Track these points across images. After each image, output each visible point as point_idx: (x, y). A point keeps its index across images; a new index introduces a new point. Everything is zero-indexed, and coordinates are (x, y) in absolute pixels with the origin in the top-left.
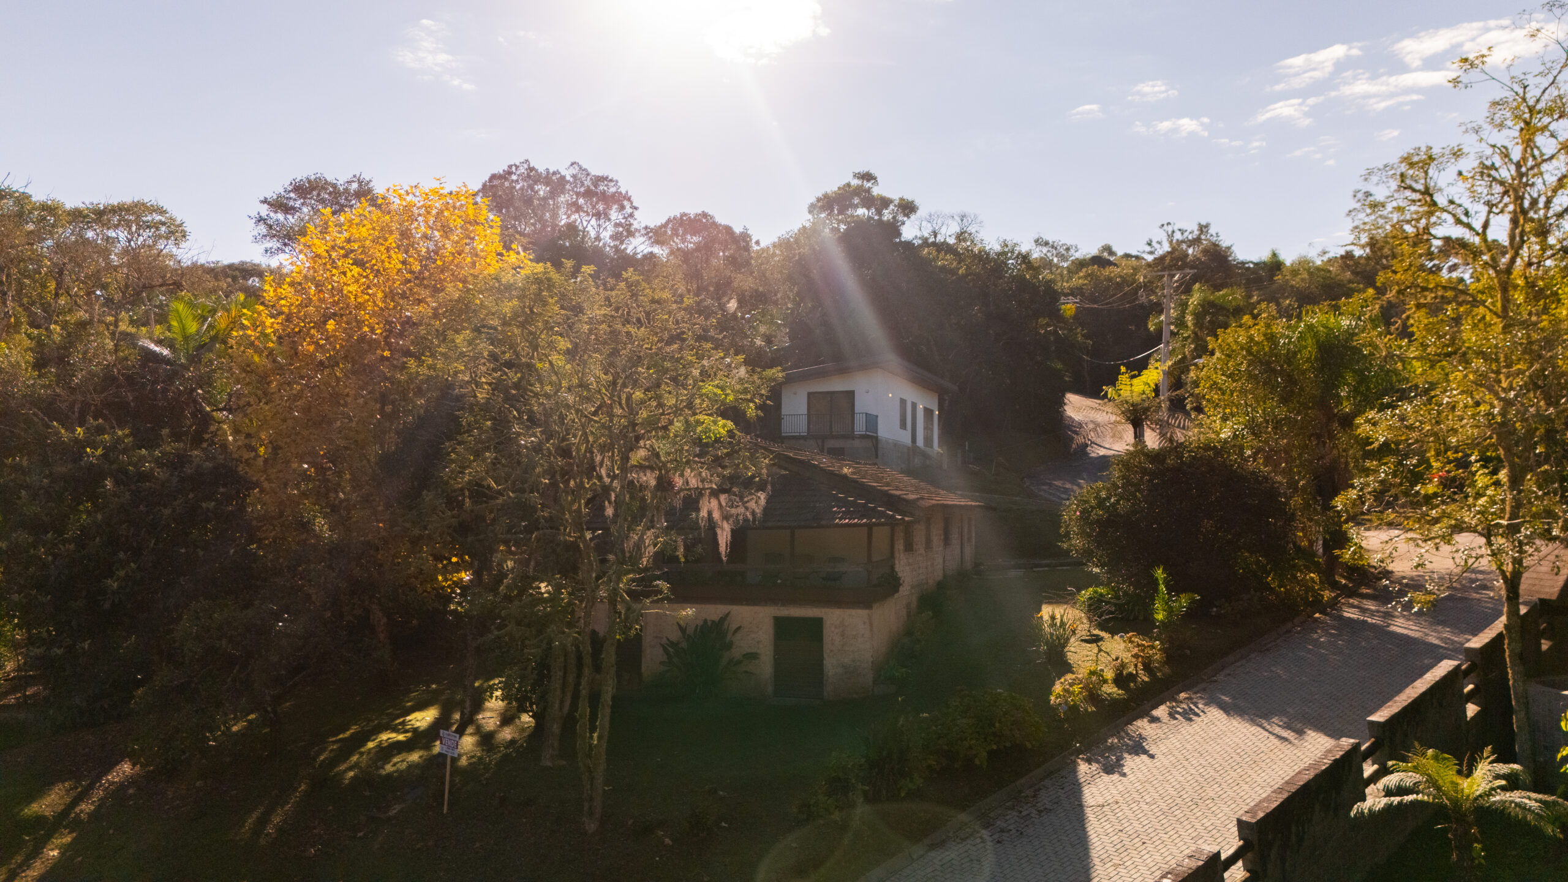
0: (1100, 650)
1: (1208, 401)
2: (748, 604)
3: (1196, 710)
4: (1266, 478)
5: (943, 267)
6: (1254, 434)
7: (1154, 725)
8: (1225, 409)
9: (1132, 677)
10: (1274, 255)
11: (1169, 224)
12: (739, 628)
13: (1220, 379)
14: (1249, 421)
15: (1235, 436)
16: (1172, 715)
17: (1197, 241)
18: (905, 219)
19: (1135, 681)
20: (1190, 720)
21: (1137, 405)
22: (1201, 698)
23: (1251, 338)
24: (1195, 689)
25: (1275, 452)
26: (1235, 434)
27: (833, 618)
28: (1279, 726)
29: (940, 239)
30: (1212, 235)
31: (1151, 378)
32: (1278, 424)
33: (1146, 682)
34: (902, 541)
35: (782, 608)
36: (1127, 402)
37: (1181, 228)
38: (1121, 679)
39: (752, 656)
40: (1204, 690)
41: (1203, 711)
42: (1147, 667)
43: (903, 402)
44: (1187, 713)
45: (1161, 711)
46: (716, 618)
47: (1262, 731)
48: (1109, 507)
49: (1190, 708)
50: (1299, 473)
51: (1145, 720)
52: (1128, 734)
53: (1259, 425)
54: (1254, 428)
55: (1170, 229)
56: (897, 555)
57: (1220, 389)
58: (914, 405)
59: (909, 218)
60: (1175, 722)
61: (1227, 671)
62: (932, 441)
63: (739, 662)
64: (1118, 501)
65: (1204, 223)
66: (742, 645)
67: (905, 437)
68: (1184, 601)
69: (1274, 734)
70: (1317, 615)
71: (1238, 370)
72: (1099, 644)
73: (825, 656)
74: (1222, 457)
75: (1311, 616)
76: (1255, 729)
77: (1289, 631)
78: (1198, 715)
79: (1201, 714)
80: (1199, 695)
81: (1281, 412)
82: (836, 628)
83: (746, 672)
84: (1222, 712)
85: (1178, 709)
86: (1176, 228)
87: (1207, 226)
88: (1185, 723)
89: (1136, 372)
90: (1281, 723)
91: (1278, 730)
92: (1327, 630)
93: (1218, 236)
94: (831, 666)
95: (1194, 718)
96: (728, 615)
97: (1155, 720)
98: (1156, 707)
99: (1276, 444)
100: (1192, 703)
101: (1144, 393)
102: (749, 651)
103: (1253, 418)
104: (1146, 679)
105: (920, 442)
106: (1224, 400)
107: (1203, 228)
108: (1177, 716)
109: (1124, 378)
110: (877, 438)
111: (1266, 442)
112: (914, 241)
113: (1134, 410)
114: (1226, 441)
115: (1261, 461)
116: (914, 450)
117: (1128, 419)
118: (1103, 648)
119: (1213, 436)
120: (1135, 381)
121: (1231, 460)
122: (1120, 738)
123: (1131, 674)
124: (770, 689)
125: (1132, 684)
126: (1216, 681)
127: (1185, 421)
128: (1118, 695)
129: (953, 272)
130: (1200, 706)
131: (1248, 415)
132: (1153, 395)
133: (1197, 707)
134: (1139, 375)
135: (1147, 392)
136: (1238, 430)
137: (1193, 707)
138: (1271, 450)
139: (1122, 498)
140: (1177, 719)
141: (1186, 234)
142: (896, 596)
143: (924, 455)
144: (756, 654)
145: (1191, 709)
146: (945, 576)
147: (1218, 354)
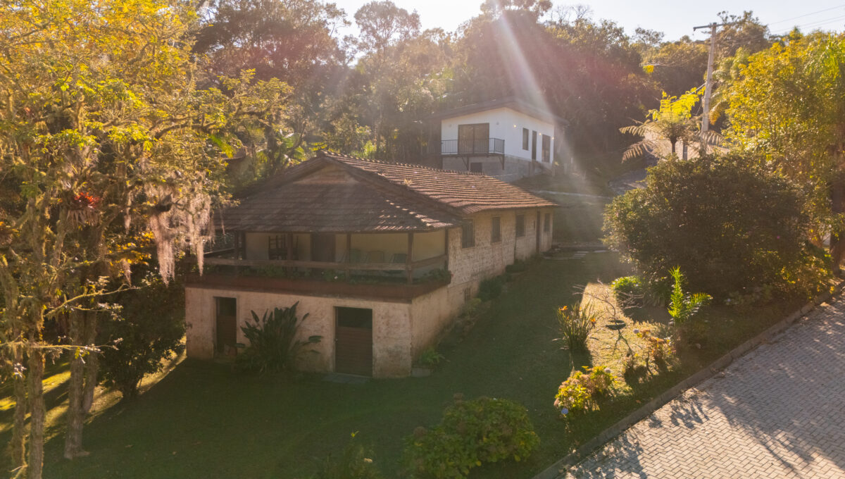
0: (620, 337)
1: (736, 119)
2: (314, 295)
3: (699, 414)
4: (785, 185)
5: (560, 40)
6: (775, 146)
7: (654, 431)
8: (751, 125)
9: (642, 370)
10: (796, 30)
11: (724, 12)
12: (307, 315)
13: (748, 100)
14: (772, 136)
15: (759, 149)
16: (674, 419)
17: (742, 23)
18: (544, 12)
19: (644, 375)
20: (691, 426)
21: (675, 124)
22: (707, 398)
23: (778, 63)
24: (702, 386)
25: (794, 161)
26: (758, 147)
27: (380, 308)
28: (786, 447)
29: (564, 23)
30: (753, 20)
31: (688, 101)
32: (797, 138)
33: (655, 376)
34: (460, 240)
35: (340, 300)
36: (667, 122)
37: (732, 14)
38: (631, 374)
39: (316, 339)
40: (710, 388)
41: (706, 417)
42: (659, 360)
43: (526, 131)
44: (690, 418)
45: (663, 413)
46: (290, 306)
47: (766, 453)
48: (642, 209)
49: (693, 410)
50: (814, 180)
51: (647, 422)
52: (626, 441)
53: (780, 139)
54: (776, 142)
55: (724, 16)
56: (451, 252)
57: (748, 109)
58: (535, 134)
59: (546, 11)
60: (677, 428)
61: (735, 365)
62: (549, 157)
63: (305, 344)
64: (651, 204)
65: (748, 11)
66: (309, 329)
67: (527, 155)
68: (698, 299)
69: (779, 459)
70: (824, 304)
71: (764, 92)
72: (621, 331)
73: (374, 341)
74: (745, 167)
75: (818, 305)
76: (758, 449)
77: (796, 321)
78: (700, 421)
79: (704, 420)
80: (705, 393)
81: (802, 127)
82: (382, 318)
83: (313, 351)
84: (724, 418)
85: (682, 411)
86: (729, 15)
87: (750, 13)
88: (686, 431)
89: (675, 97)
90: (787, 443)
91: (783, 452)
92: (833, 322)
93: (757, 20)
94: (378, 349)
95: (697, 425)
96: (297, 303)
97: (657, 424)
98: (659, 406)
99: (795, 155)
100: (697, 404)
101: (681, 114)
102: (316, 334)
103: (775, 134)
104: (655, 373)
105: (539, 158)
106: (751, 118)
107: (748, 15)
108: (679, 420)
109: (665, 103)
110: (503, 156)
111: (786, 153)
112: (545, 24)
113: (672, 128)
114: (749, 153)
115: (781, 169)
116: (534, 163)
117: (668, 136)
118: (623, 335)
119: (739, 149)
120: (675, 104)
121: (753, 169)
122: (618, 446)
123: (641, 368)
124: (331, 367)
125: (641, 379)
126: (723, 377)
127: (716, 137)
128: (625, 391)
129: (566, 42)
130: (704, 408)
131: (771, 131)
132: (690, 116)
133: (701, 411)
134: (678, 99)
135: (684, 114)
136: (761, 144)
137: (697, 410)
138: (790, 160)
139: (655, 202)
140: (677, 424)
141: (735, 19)
142: (449, 286)
143: (541, 167)
144: (320, 337)
145: (694, 413)
146: (516, 261)
147: (747, 79)
